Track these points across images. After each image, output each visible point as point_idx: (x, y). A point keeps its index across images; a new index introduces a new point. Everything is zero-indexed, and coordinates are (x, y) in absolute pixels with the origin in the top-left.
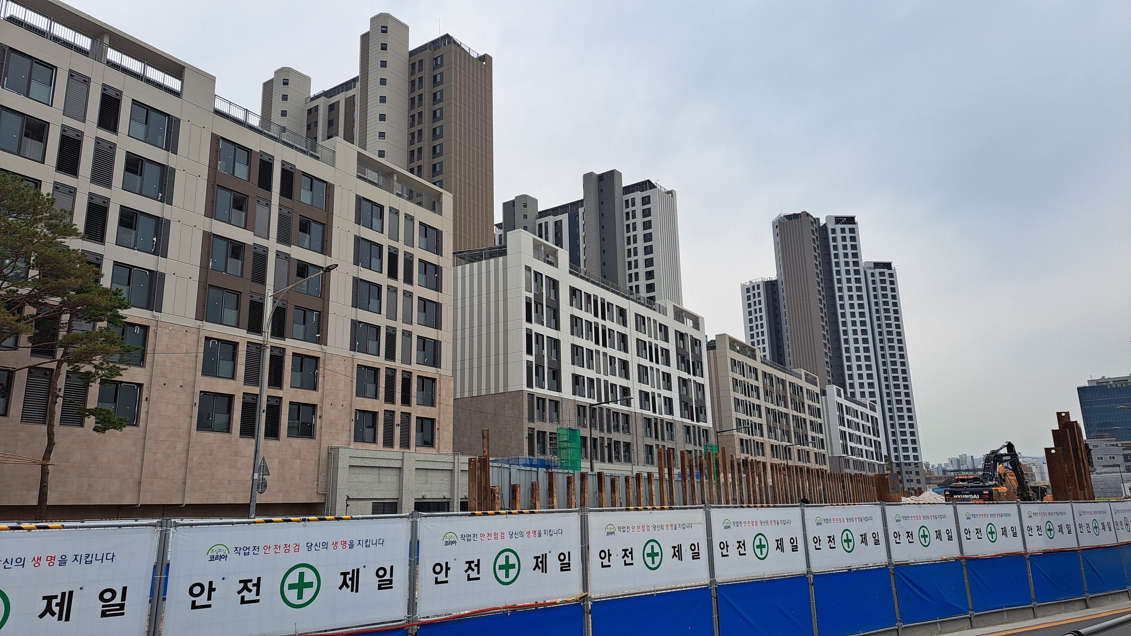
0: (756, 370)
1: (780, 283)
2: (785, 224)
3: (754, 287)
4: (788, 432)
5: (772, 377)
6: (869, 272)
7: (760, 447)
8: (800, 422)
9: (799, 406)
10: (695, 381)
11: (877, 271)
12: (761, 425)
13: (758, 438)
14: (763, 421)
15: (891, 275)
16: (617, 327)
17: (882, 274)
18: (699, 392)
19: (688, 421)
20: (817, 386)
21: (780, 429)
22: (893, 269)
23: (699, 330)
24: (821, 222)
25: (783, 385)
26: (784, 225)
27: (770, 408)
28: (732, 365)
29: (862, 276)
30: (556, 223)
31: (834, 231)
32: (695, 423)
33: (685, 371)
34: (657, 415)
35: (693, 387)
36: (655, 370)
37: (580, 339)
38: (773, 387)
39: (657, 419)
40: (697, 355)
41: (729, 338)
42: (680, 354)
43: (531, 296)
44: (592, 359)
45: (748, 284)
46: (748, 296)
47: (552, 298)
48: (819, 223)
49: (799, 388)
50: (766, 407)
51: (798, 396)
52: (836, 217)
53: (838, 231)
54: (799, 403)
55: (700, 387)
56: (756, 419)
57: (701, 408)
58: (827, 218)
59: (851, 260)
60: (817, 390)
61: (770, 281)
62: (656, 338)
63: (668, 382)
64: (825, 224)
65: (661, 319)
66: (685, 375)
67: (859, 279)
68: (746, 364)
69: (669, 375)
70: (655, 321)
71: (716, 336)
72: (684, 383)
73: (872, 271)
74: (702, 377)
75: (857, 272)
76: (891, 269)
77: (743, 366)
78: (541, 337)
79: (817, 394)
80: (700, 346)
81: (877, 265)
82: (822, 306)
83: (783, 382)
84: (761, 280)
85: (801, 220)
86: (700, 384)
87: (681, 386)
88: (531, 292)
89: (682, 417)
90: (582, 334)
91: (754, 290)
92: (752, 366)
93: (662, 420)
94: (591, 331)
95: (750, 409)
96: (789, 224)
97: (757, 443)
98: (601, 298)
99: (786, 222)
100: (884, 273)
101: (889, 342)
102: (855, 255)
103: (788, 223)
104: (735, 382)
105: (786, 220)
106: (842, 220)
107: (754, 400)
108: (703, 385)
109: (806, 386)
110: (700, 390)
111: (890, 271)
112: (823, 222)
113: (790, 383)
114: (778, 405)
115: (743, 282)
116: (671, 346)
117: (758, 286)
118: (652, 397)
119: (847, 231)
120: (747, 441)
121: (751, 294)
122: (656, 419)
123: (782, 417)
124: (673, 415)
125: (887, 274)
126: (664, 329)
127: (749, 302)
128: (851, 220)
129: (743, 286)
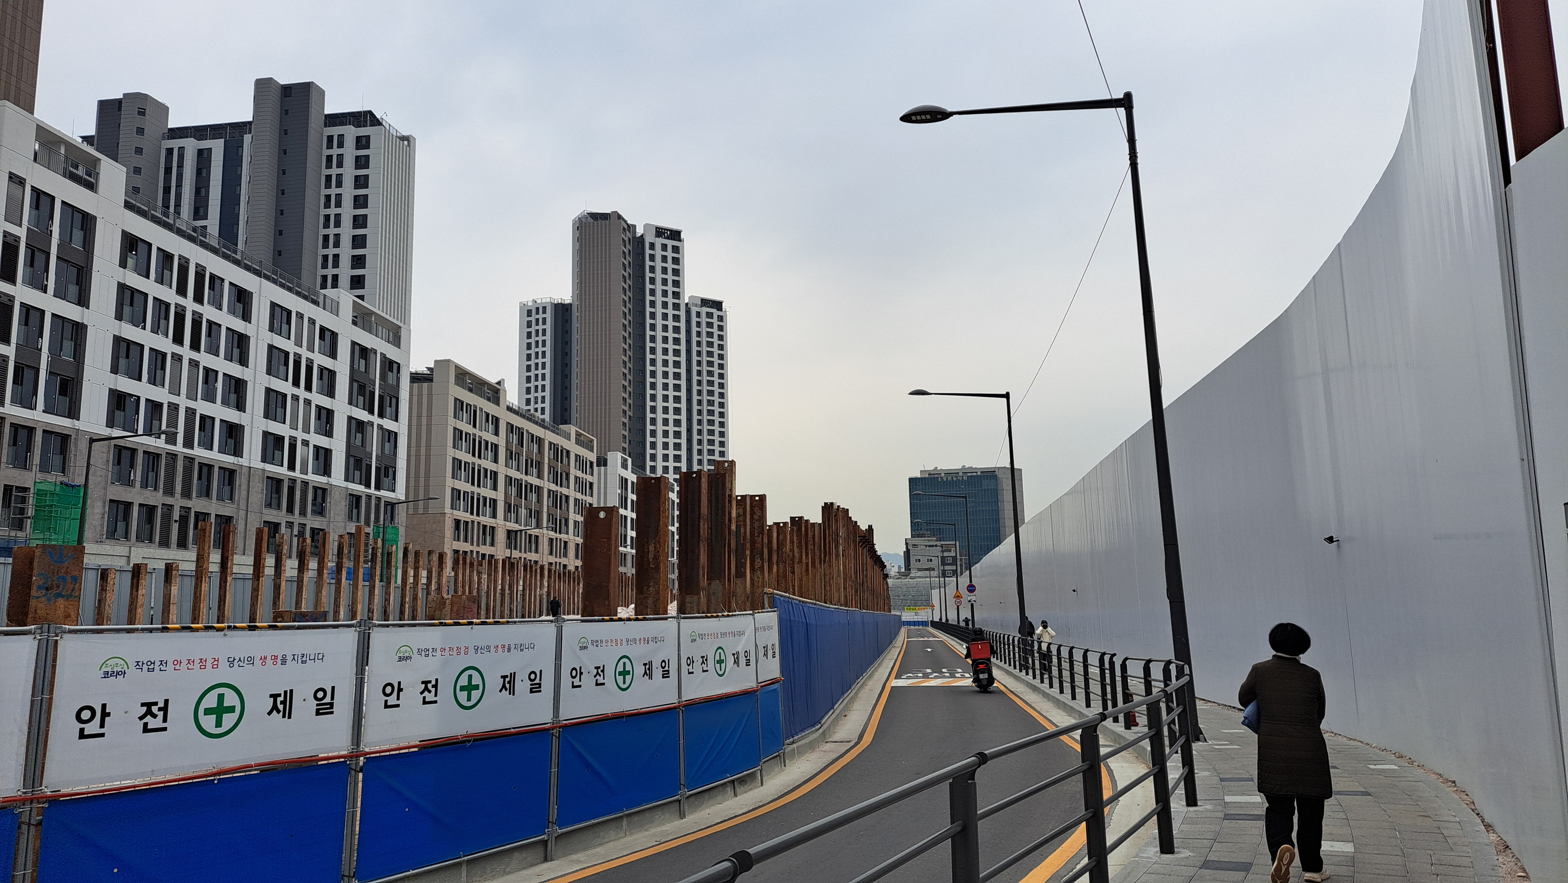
0: (496, 420)
1: (574, 308)
2: (587, 224)
3: (538, 309)
4: (538, 514)
5: (523, 433)
6: (694, 310)
7: (489, 533)
8: (559, 501)
9: (560, 478)
10: (380, 427)
11: (704, 310)
12: (494, 502)
13: (486, 520)
14: (500, 495)
15: (721, 318)
16: (227, 320)
17: (710, 315)
18: (387, 444)
19: (359, 488)
20: (593, 451)
21: (526, 508)
22: (724, 310)
23: (399, 347)
24: (637, 231)
25: (539, 446)
26: (585, 227)
27: (513, 477)
28: (455, 408)
29: (682, 313)
30: (200, 152)
31: (652, 246)
32: (372, 491)
33: (364, 409)
34: (297, 474)
35: (375, 436)
36: (301, 402)
37: (139, 330)
38: (522, 446)
39: (295, 480)
40: (391, 386)
41: (456, 367)
42: (357, 381)
43: (21, 233)
44: (163, 368)
45: (530, 304)
46: (528, 321)
47: (77, 245)
48: (635, 232)
49: (565, 451)
50: (506, 476)
51: (561, 462)
52: (656, 228)
53: (658, 247)
54: (561, 474)
55: (391, 437)
56: (487, 492)
57: (387, 469)
58: (646, 226)
59: (670, 288)
60: (592, 457)
61: (561, 304)
62: (311, 349)
63: (327, 423)
64: (642, 236)
65: (324, 318)
66: (362, 415)
67: (679, 316)
68: (481, 410)
69: (330, 413)
70: (312, 322)
71: (436, 362)
72: (357, 427)
73: (698, 309)
74: (397, 420)
75: (676, 307)
76: (721, 310)
77: (475, 412)
78: (38, 314)
79: (591, 463)
80: (398, 372)
81: (705, 302)
82: (627, 347)
83: (540, 441)
84: (548, 300)
85: (609, 223)
86: (390, 432)
87: (353, 431)
88: (20, 226)
89: (347, 479)
90: (144, 321)
91: (537, 313)
92: (491, 413)
93: (305, 484)
94: (167, 318)
95: (476, 476)
96: (593, 226)
97: (485, 527)
98: (197, 265)
99: (589, 223)
100: (712, 314)
101: (708, 405)
102: (676, 284)
103: (591, 225)
104: (458, 434)
105: (590, 220)
106: (664, 233)
107: (488, 464)
108: (396, 434)
109: (575, 449)
110: (389, 441)
111: (720, 313)
112: (640, 231)
113: (550, 443)
114: (526, 474)
115: (524, 300)
116: (342, 367)
117: (544, 308)
118: (290, 444)
119: (670, 248)
120: (466, 523)
121: (533, 319)
122: (293, 481)
123: (531, 491)
124: (329, 476)
125: (715, 317)
126: (329, 338)
127: (529, 330)
128: (676, 235)
129: (523, 306)
